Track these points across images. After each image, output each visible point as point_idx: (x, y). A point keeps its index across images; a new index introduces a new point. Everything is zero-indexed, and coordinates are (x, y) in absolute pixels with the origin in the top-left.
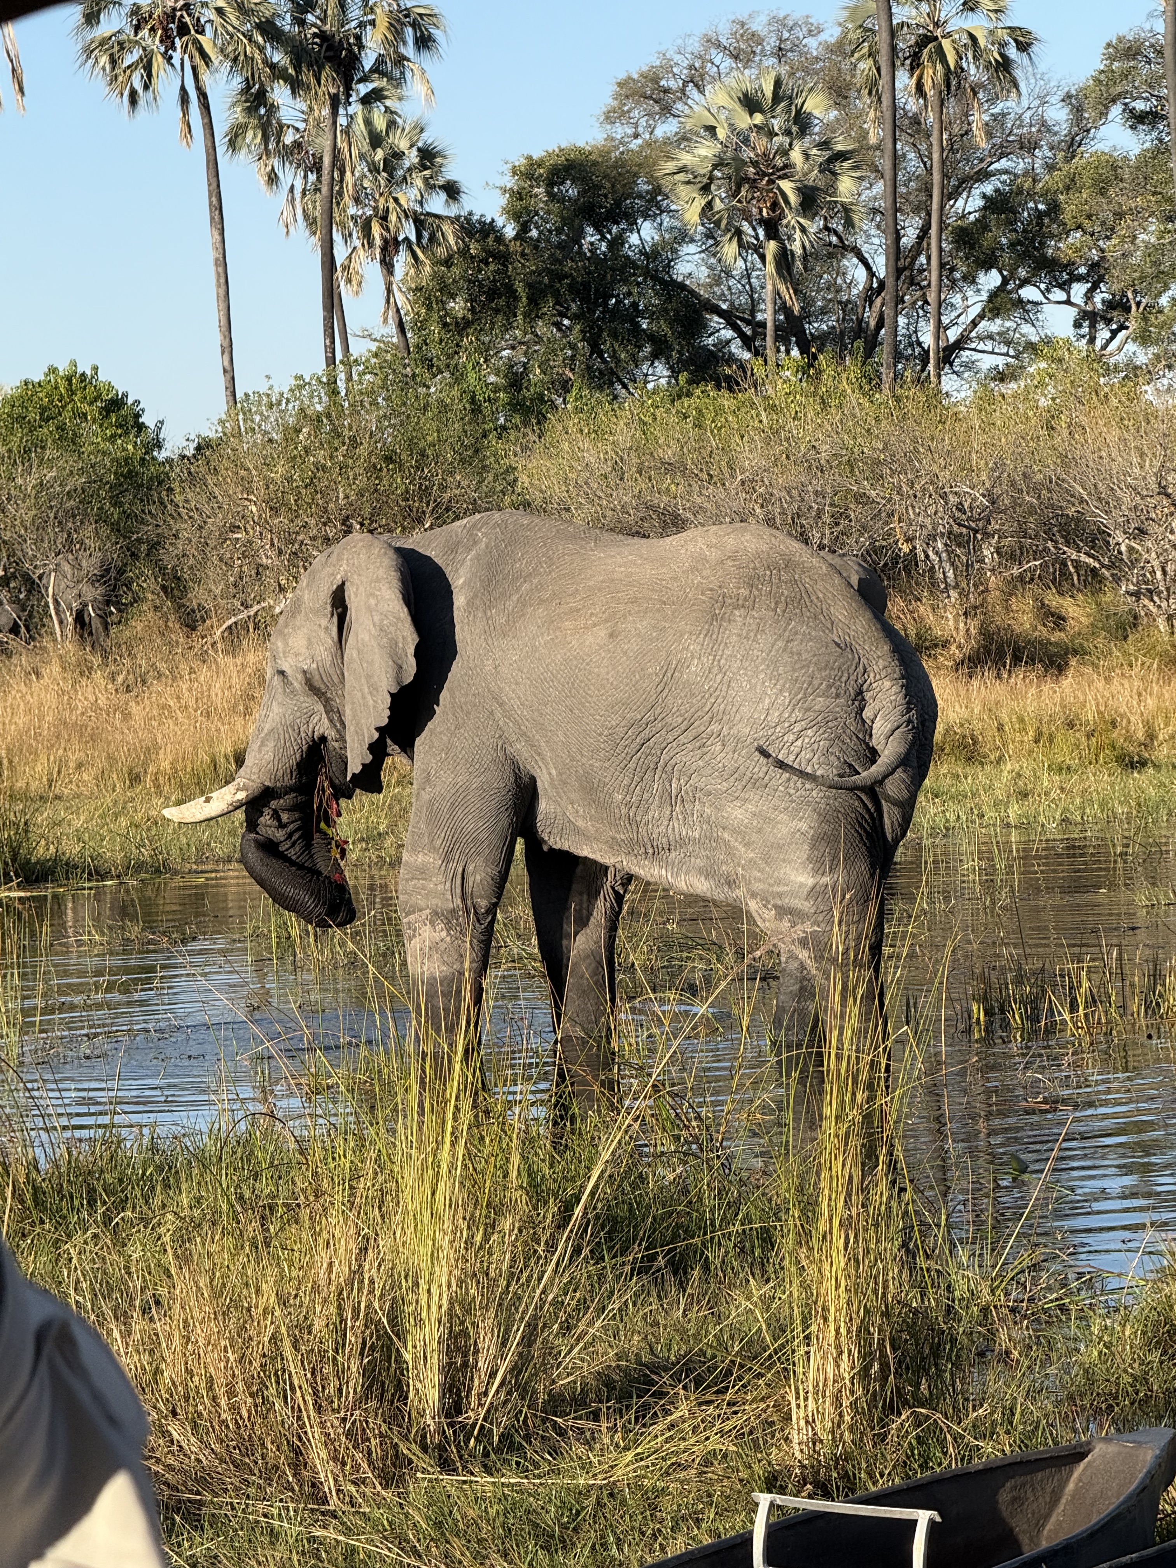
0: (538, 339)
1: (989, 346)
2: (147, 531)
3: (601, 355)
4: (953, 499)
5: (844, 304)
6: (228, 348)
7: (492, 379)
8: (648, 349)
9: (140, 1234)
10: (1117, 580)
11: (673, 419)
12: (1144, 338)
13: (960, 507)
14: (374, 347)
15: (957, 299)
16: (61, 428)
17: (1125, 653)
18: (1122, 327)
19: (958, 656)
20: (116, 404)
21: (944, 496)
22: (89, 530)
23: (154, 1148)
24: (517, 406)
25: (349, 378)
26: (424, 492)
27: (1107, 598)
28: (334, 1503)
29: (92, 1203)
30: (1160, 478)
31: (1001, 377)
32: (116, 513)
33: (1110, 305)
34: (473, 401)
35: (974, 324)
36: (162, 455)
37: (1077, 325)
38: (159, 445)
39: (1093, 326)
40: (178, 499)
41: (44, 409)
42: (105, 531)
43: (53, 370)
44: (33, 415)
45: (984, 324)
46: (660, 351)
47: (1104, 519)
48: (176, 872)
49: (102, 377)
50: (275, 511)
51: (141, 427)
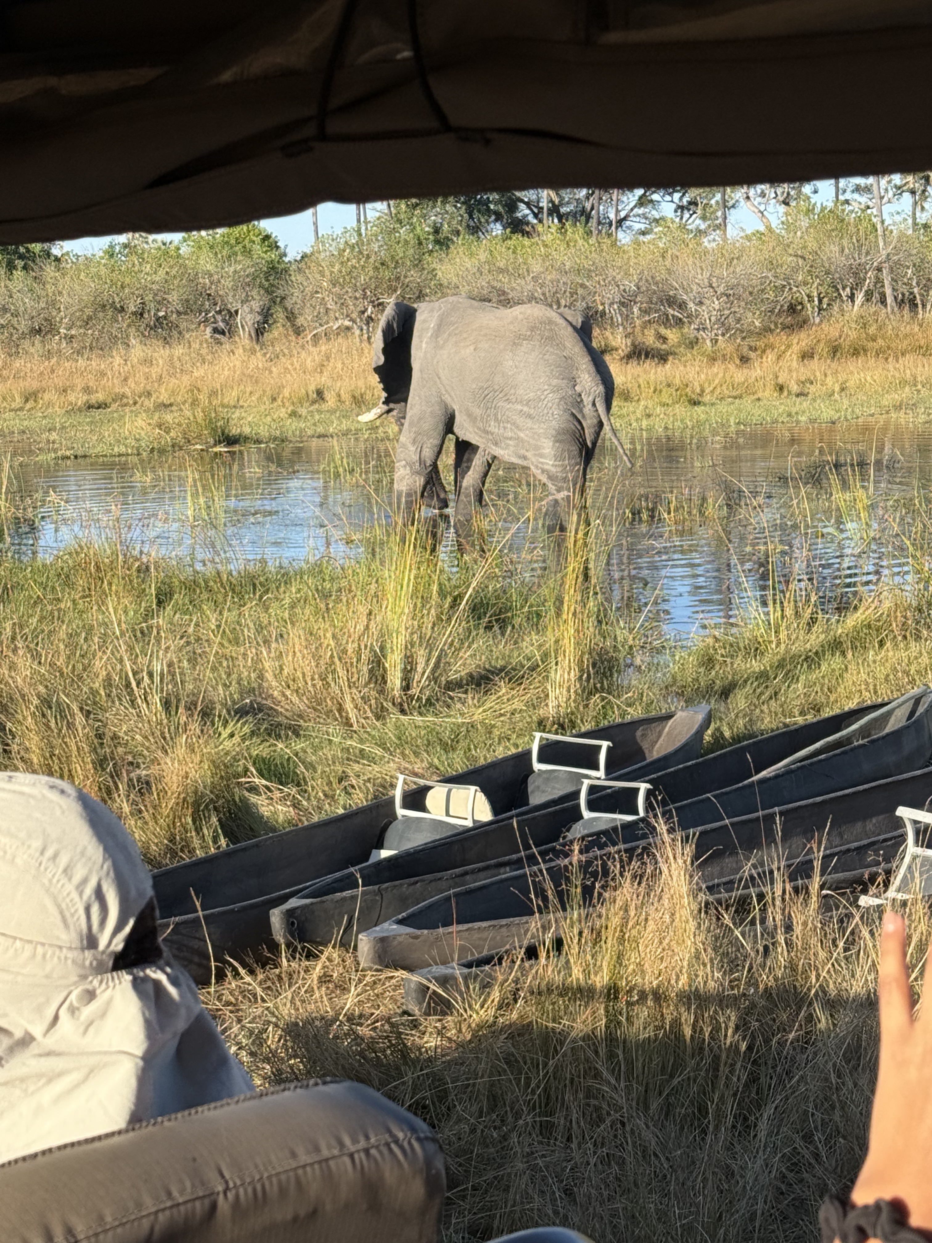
0: (447, 212)
1: (638, 219)
2: (280, 292)
3: (473, 219)
4: (622, 287)
5: (577, 200)
7: (427, 229)
8: (493, 217)
9: (275, 605)
10: (690, 323)
11: (504, 250)
12: (704, 218)
13: (624, 291)
14: (378, 214)
15: (625, 199)
16: (244, 247)
17: (693, 355)
18: (694, 213)
19: (622, 354)
20: (268, 237)
21: (618, 286)
22: (254, 293)
23: (281, 567)
24: (437, 242)
25: (366, 229)
26: (398, 278)
27: (686, 330)
28: (355, 727)
29: (255, 589)
30: (709, 279)
31: (643, 233)
32: (266, 284)
33: (690, 203)
34: (419, 239)
35: (632, 210)
36: (286, 260)
37: (676, 211)
38: (285, 255)
39: (682, 212)
40: (293, 278)
41: (237, 239)
42: (262, 292)
44: (233, 242)
45: (636, 210)
46: (499, 217)
47: (685, 297)
48: (291, 442)
50: (334, 285)
51: (278, 247)
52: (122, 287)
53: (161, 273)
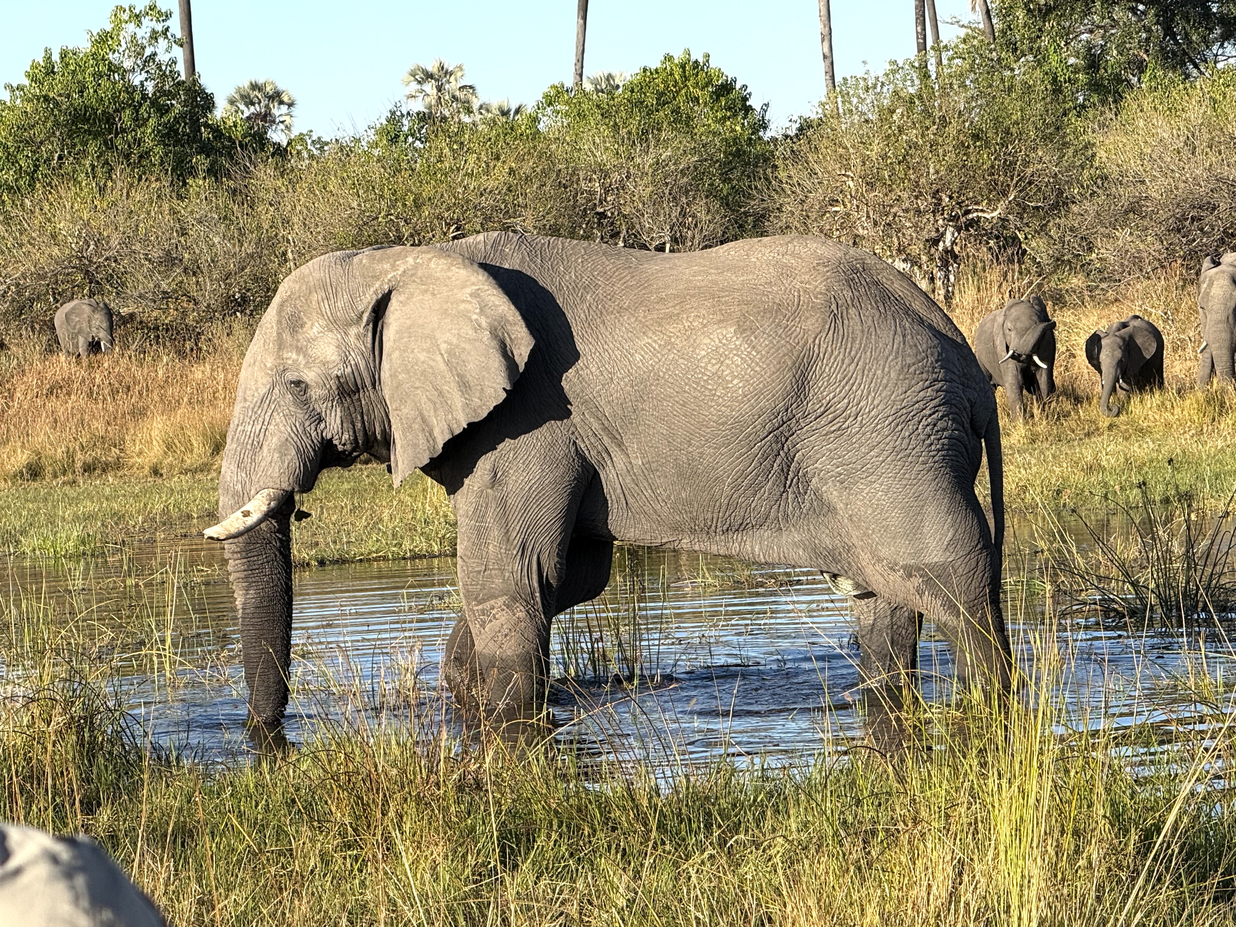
0: (1115, 23)
2: (753, 205)
3: (1173, 36)
6: (828, 36)
7: (1072, 61)
8: (1218, 31)
9: (753, 856)
14: (962, 33)
16: (676, 111)
20: (727, 88)
22: (700, 204)
24: (1095, 86)
25: (940, 63)
26: (1009, 166)
29: (708, 826)
32: (726, 189)
34: (1054, 82)
36: (767, 135)
38: (764, 125)
40: (782, 175)
41: (661, 94)
42: (714, 205)
43: (669, 58)
44: (651, 100)
49: (713, 64)
50: (871, 186)
51: (748, 110)
52: (418, 205)
53: (500, 172)
